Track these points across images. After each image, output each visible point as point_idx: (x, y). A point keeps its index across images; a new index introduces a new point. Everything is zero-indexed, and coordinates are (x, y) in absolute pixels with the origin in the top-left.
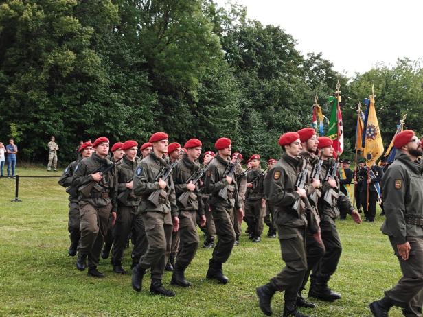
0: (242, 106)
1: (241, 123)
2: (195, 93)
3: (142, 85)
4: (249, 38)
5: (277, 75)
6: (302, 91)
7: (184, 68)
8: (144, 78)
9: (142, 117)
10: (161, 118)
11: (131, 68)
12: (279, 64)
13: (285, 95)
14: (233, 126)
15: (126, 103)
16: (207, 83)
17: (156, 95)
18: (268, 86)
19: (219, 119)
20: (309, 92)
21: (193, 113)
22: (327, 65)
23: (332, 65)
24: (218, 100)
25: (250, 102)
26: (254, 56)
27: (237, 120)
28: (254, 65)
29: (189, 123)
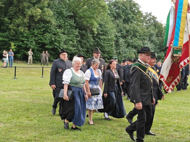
0: (116, 36)
1: (115, 44)
2: (95, 30)
3: (71, 25)
4: (119, 5)
5: (131, 22)
6: (142, 30)
7: (90, 18)
8: (72, 22)
9: (71, 40)
10: (79, 41)
11: (66, 18)
12: (133, 17)
13: (135, 31)
14: (112, 45)
15: (64, 34)
16: (101, 25)
17: (77, 30)
18: (128, 27)
19: (106, 42)
20: (146, 30)
21: (94, 39)
22: (154, 18)
23: (156, 18)
24: (105, 33)
25: (120, 35)
26: (121, 13)
27: (114, 42)
28: (121, 17)
29: (92, 44)
